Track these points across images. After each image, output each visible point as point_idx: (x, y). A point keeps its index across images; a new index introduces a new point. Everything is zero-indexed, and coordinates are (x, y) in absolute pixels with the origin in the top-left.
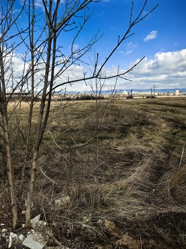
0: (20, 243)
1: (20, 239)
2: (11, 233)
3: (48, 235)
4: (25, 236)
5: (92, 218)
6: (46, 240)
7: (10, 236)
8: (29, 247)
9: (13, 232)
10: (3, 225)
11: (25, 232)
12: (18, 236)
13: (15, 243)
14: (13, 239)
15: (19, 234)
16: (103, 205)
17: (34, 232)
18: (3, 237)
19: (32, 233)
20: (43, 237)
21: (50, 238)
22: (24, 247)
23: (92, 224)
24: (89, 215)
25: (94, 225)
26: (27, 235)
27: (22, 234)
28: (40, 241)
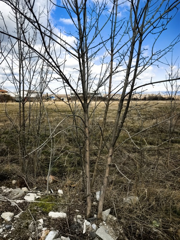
0: (93, 232)
1: (93, 228)
2: (86, 221)
3: (119, 231)
4: (97, 226)
5: (163, 224)
6: (117, 236)
7: (84, 223)
8: (102, 238)
9: (87, 220)
10: (78, 212)
11: (98, 222)
12: (92, 225)
13: (89, 231)
14: (87, 226)
15: (92, 223)
16: (175, 213)
17: (105, 225)
18: (78, 222)
19: (104, 224)
20: (114, 231)
21: (121, 234)
22: (96, 237)
23: (163, 230)
24: (159, 220)
25: (166, 232)
26: (99, 225)
27: (95, 224)
28: (111, 234)
